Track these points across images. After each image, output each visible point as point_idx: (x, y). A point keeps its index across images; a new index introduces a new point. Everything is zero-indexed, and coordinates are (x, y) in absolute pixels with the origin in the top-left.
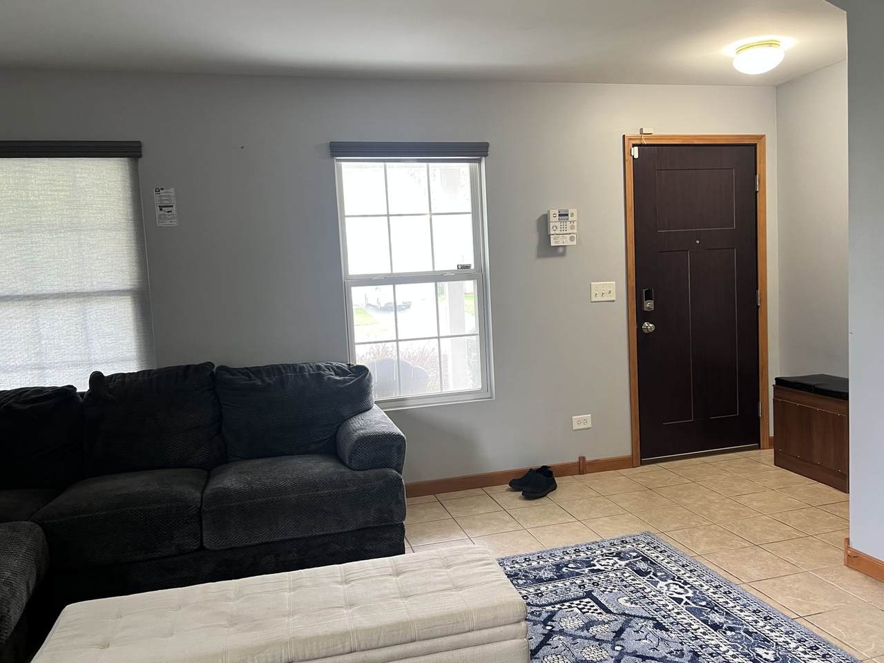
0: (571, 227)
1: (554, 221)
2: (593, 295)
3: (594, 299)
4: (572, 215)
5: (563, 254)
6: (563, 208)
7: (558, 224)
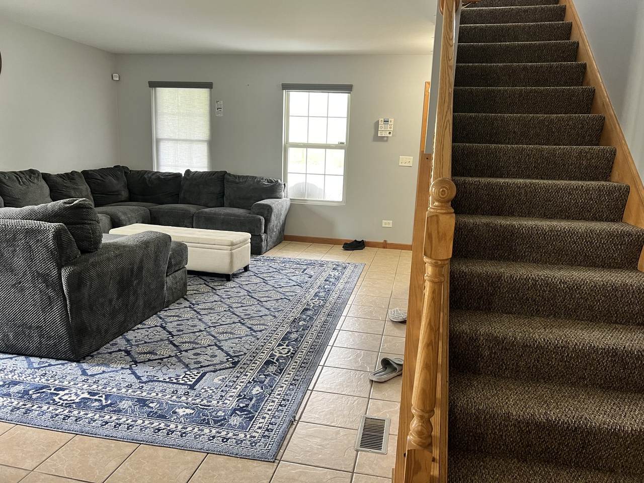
0: (390, 127)
1: (381, 124)
2: (400, 163)
3: (400, 164)
4: (391, 121)
5: (387, 141)
6: (386, 118)
7: (383, 126)
